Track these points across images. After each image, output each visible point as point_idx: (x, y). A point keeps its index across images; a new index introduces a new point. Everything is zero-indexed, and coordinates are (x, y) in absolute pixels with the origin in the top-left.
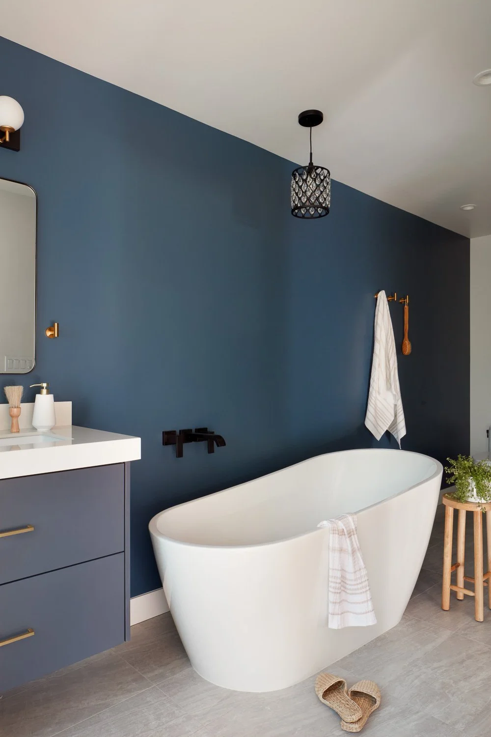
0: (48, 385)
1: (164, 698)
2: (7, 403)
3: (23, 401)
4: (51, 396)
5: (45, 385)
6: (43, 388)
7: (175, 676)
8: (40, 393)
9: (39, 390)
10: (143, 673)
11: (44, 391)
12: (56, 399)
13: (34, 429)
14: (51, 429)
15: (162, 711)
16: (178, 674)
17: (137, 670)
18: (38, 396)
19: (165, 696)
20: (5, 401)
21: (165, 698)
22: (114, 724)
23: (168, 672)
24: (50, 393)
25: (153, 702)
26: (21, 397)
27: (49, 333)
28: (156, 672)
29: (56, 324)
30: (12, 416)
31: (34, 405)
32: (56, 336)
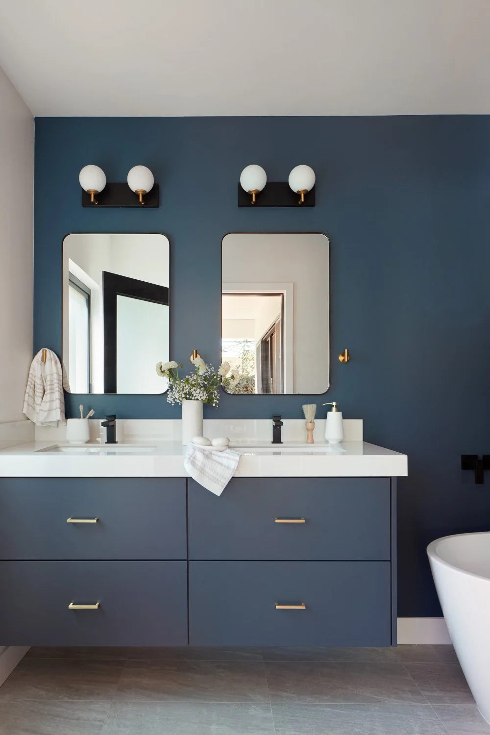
0: (337, 403)
1: (434, 719)
2: (305, 418)
3: (316, 418)
4: (340, 414)
5: (334, 404)
6: (333, 406)
7: (453, 705)
8: (331, 410)
9: (330, 409)
10: (422, 690)
11: (334, 409)
12: (345, 417)
13: (327, 442)
14: (340, 442)
15: (429, 729)
16: (457, 705)
17: (416, 685)
18: (329, 413)
19: (437, 718)
20: (303, 417)
21: (436, 719)
22: (379, 718)
23: (447, 698)
24: (339, 411)
25: (422, 718)
26: (314, 414)
27: (341, 358)
28: (435, 694)
29: (346, 350)
30: (308, 430)
31: (326, 422)
32: (346, 360)
